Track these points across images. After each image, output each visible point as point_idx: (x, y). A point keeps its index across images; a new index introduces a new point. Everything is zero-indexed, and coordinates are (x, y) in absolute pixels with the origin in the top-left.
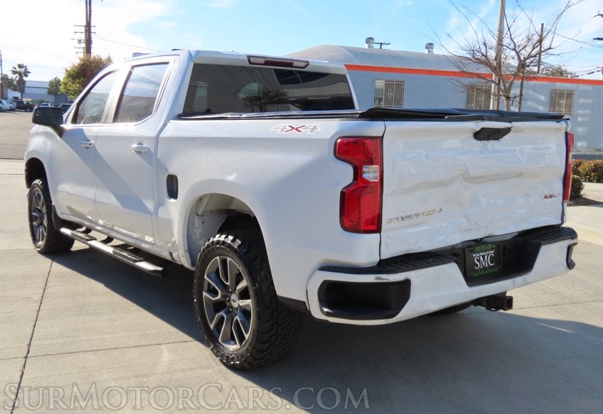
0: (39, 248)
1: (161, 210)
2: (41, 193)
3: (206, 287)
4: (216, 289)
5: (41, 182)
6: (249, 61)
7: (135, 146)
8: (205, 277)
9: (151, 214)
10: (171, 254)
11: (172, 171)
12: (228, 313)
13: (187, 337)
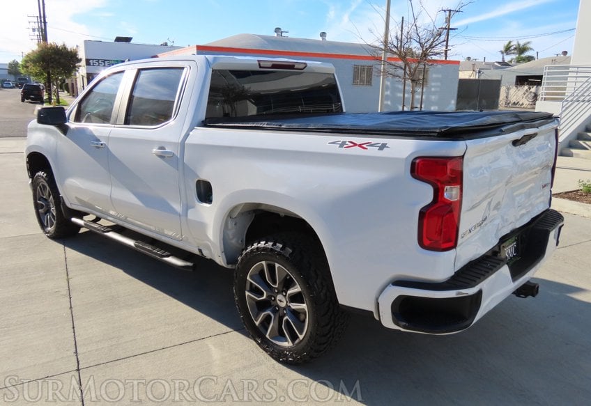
0: (48, 233)
1: (190, 212)
2: (46, 184)
3: (248, 286)
4: (260, 290)
5: (45, 175)
6: (259, 64)
7: (155, 150)
8: (248, 278)
9: (180, 215)
10: (200, 251)
11: (204, 177)
12: (275, 312)
13: (225, 328)
